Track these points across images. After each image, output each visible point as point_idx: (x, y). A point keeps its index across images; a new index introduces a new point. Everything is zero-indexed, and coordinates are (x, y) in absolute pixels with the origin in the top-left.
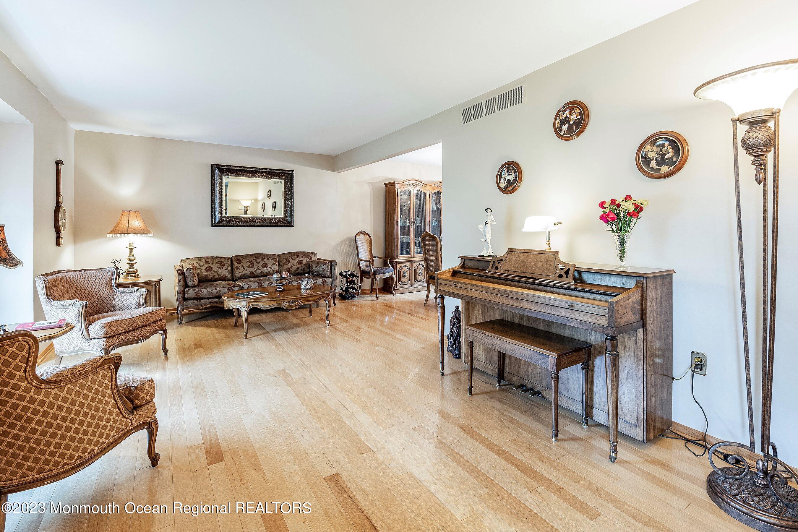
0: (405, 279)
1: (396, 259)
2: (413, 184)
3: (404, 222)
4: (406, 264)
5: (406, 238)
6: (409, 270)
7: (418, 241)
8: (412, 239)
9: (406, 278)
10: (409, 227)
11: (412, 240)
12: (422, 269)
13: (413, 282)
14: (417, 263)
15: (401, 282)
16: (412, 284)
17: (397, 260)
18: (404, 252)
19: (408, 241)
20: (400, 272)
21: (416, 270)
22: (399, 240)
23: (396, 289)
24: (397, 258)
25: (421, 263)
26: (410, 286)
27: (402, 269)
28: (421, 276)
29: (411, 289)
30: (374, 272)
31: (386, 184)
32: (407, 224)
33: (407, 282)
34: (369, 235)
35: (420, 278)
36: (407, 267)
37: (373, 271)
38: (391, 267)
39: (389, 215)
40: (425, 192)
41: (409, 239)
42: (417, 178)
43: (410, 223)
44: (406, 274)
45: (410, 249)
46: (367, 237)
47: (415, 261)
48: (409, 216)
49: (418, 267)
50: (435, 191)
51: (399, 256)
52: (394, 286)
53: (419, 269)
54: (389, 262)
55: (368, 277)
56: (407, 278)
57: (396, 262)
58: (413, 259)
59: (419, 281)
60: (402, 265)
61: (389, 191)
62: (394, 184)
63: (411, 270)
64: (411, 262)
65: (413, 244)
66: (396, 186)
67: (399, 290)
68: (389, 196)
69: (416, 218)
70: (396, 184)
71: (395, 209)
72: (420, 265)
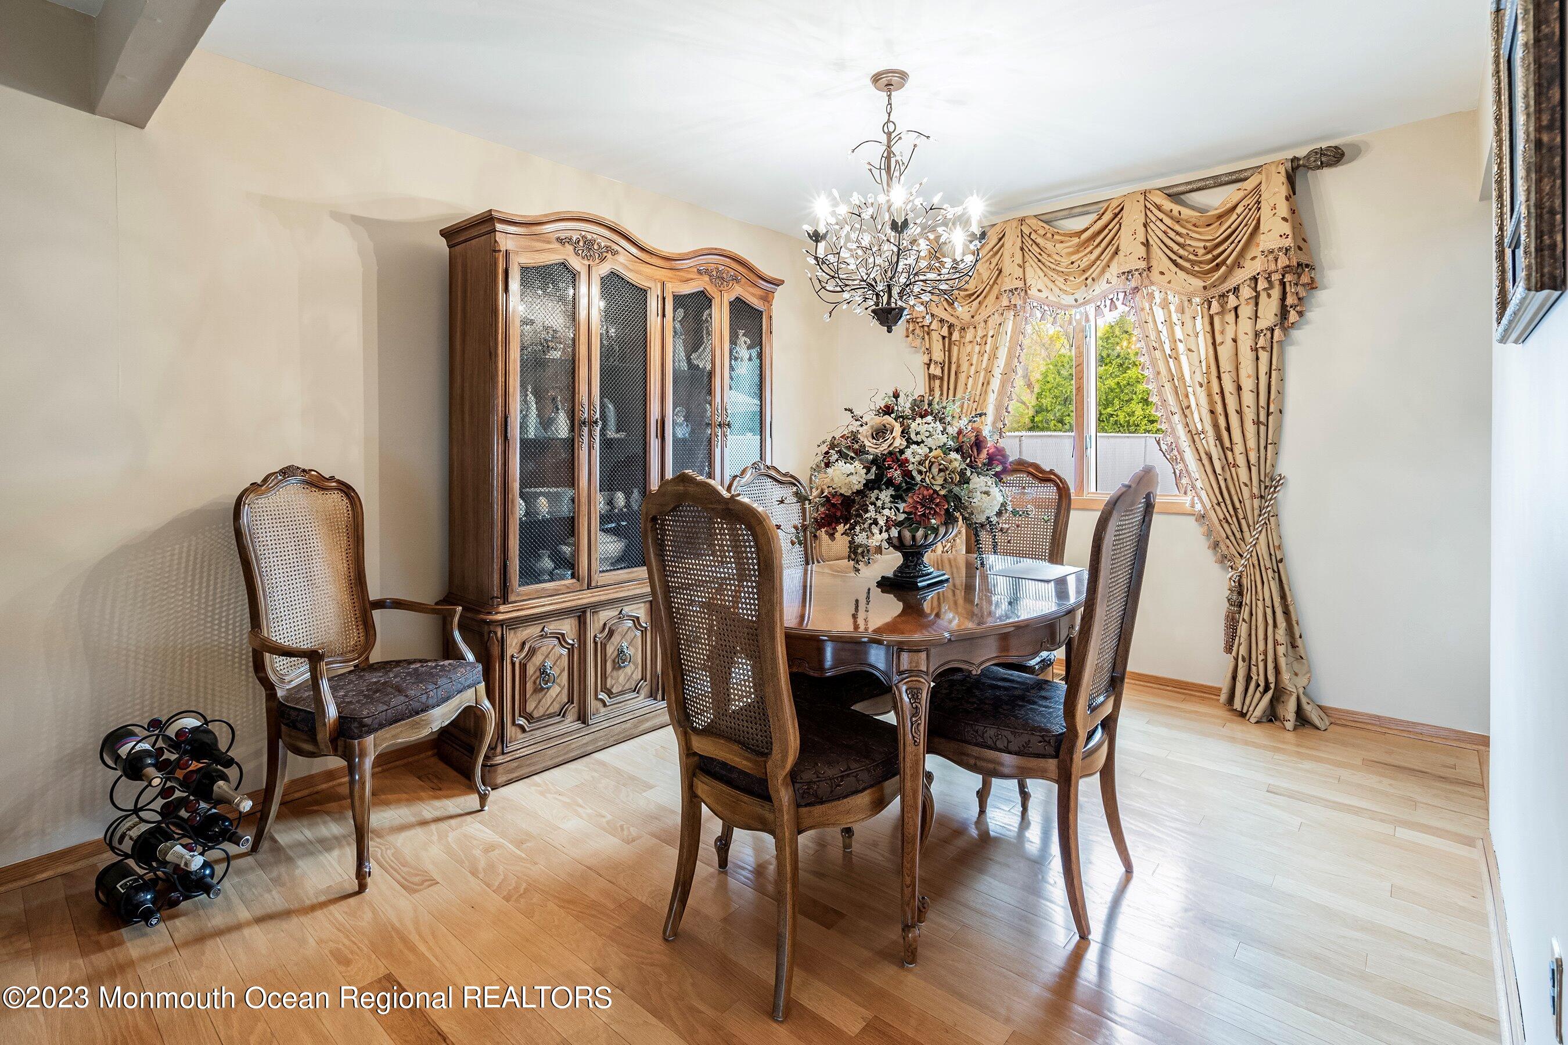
0: (547, 700)
1: (502, 608)
2: (589, 244)
3: (546, 423)
4: (552, 627)
5: (552, 499)
6: (571, 652)
7: (613, 508)
8: (584, 499)
9: (555, 691)
10: (571, 444)
11: (584, 509)
12: (630, 635)
13: (592, 704)
14: (606, 615)
15: (529, 718)
16: (582, 718)
17: (504, 612)
18: (547, 563)
19: (565, 510)
20: (523, 667)
21: (604, 646)
22: (519, 509)
23: (499, 759)
24: (505, 601)
25: (627, 610)
26: (578, 725)
27: (532, 652)
28: (629, 670)
29: (584, 739)
30: (342, 719)
31: (450, 234)
32: (562, 428)
33: (562, 713)
34: (346, 490)
35: (619, 680)
36: (561, 638)
37: (332, 712)
38: (470, 657)
39: (467, 385)
40: (643, 283)
41: (566, 500)
42: (608, 215)
43: (572, 429)
44: (555, 672)
45: (576, 546)
46: (336, 500)
47: (596, 607)
48: (567, 394)
49: (611, 633)
50: (687, 289)
51: (519, 589)
52: (492, 748)
53: (616, 639)
54: (457, 635)
55: (308, 747)
56: (557, 693)
57: (501, 623)
58: (587, 598)
59: (622, 693)
60: (532, 631)
61: (465, 266)
62: (487, 222)
63: (577, 653)
64: (581, 615)
65: (590, 525)
66: (499, 236)
67: (515, 764)
68: (465, 292)
69: (603, 407)
70: (499, 226)
71: (492, 355)
72: (621, 616)
